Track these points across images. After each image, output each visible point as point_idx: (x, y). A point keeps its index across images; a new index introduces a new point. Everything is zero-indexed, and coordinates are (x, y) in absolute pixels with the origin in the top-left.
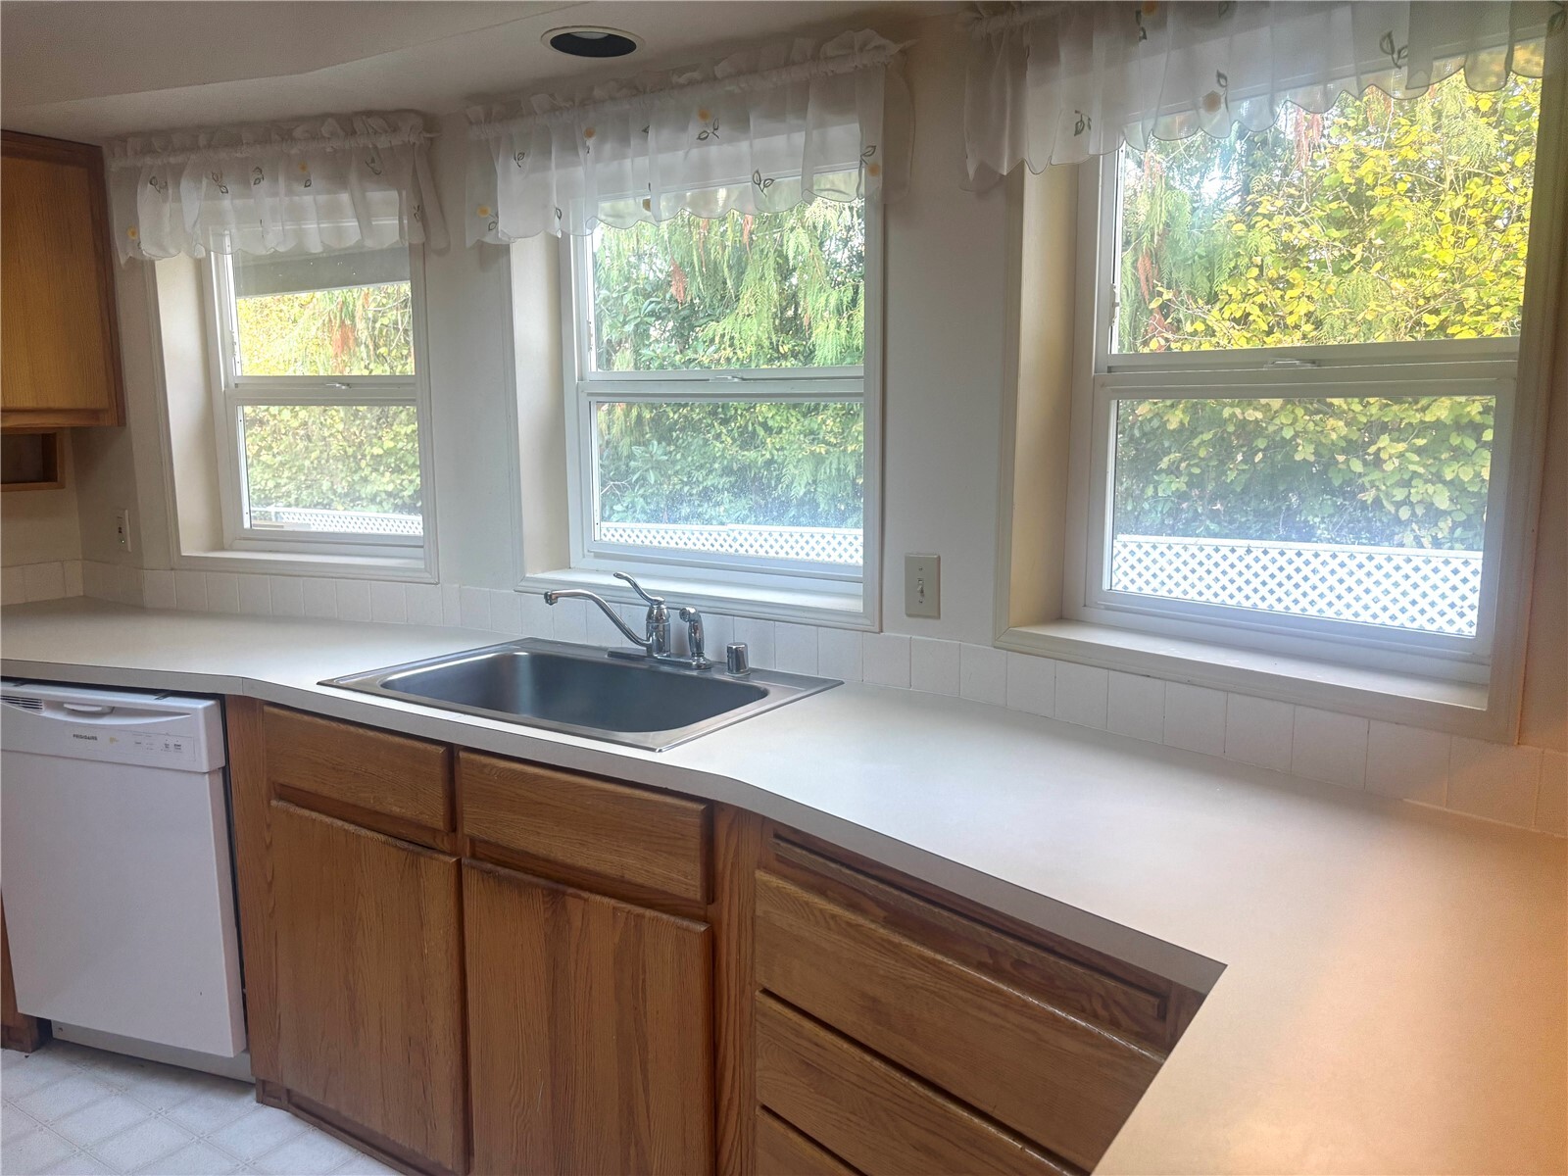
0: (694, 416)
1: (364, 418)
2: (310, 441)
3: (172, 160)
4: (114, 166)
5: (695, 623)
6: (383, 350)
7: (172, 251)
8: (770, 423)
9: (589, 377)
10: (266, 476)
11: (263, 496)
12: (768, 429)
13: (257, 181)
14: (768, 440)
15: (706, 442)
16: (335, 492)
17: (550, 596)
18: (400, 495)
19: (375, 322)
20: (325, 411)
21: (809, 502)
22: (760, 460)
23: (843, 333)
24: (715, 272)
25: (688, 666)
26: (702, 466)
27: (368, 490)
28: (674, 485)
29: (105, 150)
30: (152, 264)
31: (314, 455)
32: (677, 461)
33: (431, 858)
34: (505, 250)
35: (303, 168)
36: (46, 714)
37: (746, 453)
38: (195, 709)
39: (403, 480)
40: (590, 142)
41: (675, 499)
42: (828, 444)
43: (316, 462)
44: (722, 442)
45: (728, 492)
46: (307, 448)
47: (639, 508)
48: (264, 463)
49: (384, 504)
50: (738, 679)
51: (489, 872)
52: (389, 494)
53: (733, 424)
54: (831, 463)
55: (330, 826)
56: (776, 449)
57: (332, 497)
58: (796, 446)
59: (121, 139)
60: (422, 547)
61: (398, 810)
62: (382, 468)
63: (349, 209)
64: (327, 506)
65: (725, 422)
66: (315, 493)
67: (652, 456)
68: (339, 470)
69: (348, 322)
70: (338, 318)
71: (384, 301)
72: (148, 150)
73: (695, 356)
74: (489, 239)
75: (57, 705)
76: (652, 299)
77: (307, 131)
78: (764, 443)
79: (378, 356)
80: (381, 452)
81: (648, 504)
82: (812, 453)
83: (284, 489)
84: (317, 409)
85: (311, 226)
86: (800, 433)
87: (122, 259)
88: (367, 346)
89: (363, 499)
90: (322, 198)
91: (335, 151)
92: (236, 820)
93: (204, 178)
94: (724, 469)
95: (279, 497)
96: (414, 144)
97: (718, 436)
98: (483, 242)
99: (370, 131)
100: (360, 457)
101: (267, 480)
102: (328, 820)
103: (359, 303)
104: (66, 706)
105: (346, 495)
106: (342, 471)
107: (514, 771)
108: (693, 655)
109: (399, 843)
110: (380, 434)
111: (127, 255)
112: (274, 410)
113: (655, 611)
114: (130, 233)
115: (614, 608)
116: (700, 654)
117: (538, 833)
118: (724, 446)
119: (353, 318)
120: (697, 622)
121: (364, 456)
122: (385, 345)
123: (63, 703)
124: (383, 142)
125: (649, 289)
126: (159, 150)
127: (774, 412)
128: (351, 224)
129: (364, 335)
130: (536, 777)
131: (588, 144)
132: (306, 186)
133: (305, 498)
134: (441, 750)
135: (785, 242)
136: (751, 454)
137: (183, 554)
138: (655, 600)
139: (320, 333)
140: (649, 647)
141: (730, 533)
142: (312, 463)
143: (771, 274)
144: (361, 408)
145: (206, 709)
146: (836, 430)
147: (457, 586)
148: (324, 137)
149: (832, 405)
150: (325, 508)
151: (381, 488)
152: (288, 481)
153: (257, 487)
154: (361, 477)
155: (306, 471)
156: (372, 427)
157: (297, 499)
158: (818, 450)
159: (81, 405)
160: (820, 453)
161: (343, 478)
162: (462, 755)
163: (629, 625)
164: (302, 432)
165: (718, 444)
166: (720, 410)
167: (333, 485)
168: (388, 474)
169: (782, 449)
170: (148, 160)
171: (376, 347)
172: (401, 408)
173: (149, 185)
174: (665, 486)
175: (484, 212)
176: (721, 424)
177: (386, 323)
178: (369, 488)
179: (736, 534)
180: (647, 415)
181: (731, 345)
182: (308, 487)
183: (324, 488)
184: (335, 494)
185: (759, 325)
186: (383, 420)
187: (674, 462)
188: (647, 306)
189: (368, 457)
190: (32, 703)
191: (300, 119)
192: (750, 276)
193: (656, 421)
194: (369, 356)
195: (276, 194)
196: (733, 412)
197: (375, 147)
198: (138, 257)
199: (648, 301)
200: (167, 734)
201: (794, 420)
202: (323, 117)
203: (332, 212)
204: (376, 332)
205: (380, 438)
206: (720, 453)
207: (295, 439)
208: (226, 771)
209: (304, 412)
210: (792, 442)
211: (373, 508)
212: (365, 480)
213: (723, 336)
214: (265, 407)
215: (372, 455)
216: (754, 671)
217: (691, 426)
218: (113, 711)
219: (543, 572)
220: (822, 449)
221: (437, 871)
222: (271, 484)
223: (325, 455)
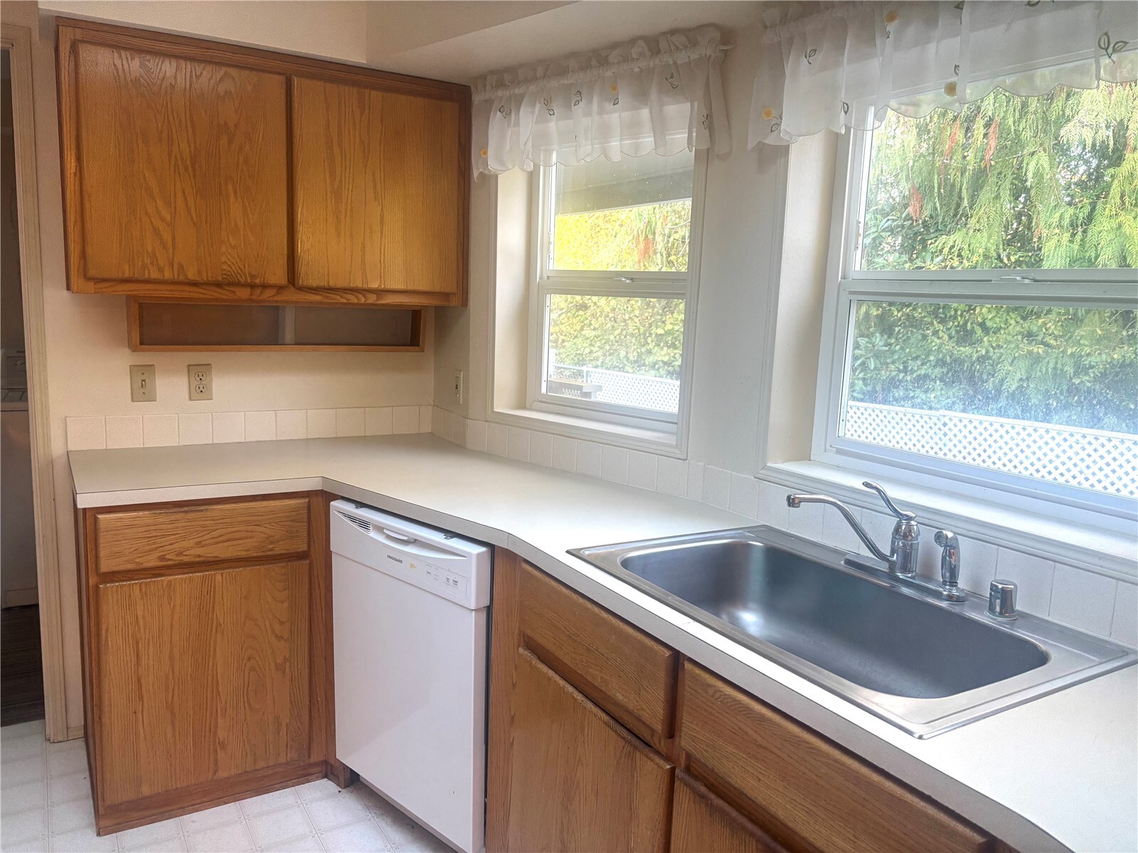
0: (916, 315)
1: (654, 307)
2: (615, 321)
3: (517, 91)
4: (477, 99)
5: (951, 548)
6: (672, 258)
7: (510, 166)
8: (989, 324)
9: (852, 275)
10: (585, 345)
11: (581, 358)
12: (986, 330)
13: (577, 103)
14: (985, 339)
15: (925, 337)
16: (628, 359)
17: (793, 499)
18: (672, 364)
19: (669, 237)
20: (629, 300)
21: (1019, 396)
22: (975, 356)
23: (1076, 247)
24: (951, 194)
25: (938, 595)
26: (917, 358)
27: (650, 360)
28: (891, 371)
29: (472, 88)
30: (496, 177)
31: (617, 332)
32: (896, 351)
33: (646, 756)
34: (785, 150)
35: (614, 88)
36: (373, 534)
37: (962, 349)
38: (470, 554)
39: (676, 354)
40: (891, 27)
41: (892, 383)
42: (1047, 345)
43: (618, 337)
44: (939, 338)
45: (941, 381)
46: (613, 327)
47: (857, 388)
48: (584, 336)
49: (661, 370)
50: (1000, 623)
51: (702, 797)
52: (665, 363)
53: (951, 323)
54: (1048, 362)
55: (562, 689)
56: (992, 347)
57: (626, 363)
58: (1013, 346)
59: (482, 77)
60: (676, 423)
61: (621, 698)
62: (662, 344)
63: (647, 125)
64: (622, 369)
65: (942, 321)
66: (614, 360)
67: (874, 346)
68: (632, 344)
69: (650, 237)
70: (644, 234)
71: (677, 221)
72: (501, 85)
73: (923, 265)
74: (770, 140)
75: (380, 529)
76: (889, 217)
77: (622, 56)
78: (981, 341)
79: (669, 262)
80: (663, 332)
81: (866, 385)
82: (1030, 353)
83: (595, 355)
84: (624, 299)
85: (615, 144)
86: (1020, 333)
87: (475, 173)
88: (662, 255)
89: (646, 365)
90: (626, 115)
91: (641, 70)
92: (493, 656)
93: (537, 102)
94: (938, 360)
95: (591, 360)
96: (710, 56)
97: (935, 333)
98: (764, 144)
99: (673, 48)
100: (648, 335)
101: (585, 348)
102: (562, 682)
103: (659, 225)
104: (385, 531)
105: (636, 362)
106: (634, 344)
107: (739, 702)
108: (944, 583)
109: (619, 729)
110: (664, 319)
111: (479, 169)
112: (595, 299)
113: (904, 527)
114: (482, 153)
115: (855, 512)
116: (953, 583)
117: (759, 780)
118: (941, 341)
119: (654, 233)
120: (954, 548)
121: (651, 334)
122: (675, 255)
123: (384, 528)
124: (682, 58)
125: (888, 210)
126: (509, 84)
127: (993, 314)
128: (648, 141)
129: (660, 246)
130: (763, 718)
131: (888, 29)
132: (614, 104)
133: (608, 362)
134: (667, 653)
135: (1025, 165)
136: (966, 350)
137: (495, 410)
138: (906, 515)
139: (630, 244)
140: (892, 565)
141: (942, 418)
142: (615, 337)
143: (1006, 195)
144: (652, 300)
145: (478, 555)
146: (1056, 332)
147: (702, 464)
148: (633, 59)
149: (1056, 310)
150: (620, 371)
151: (660, 359)
152: (598, 349)
153: (578, 352)
154: (647, 350)
155: (610, 343)
156: (659, 314)
157: (602, 362)
158: (1035, 350)
159: (437, 289)
160: (1038, 353)
161: (635, 349)
162: (687, 665)
163: (871, 536)
164: (611, 315)
165: (936, 340)
166: (941, 310)
167: (627, 354)
168: (665, 349)
169: (999, 347)
170: (500, 93)
171: (669, 255)
172: (680, 301)
173: (498, 112)
174: (883, 372)
175: (768, 114)
176: (939, 323)
177: (677, 238)
178: (651, 358)
179: (946, 420)
180: (874, 312)
181: (960, 255)
182: (610, 355)
183: (621, 356)
184: (627, 361)
185: (990, 237)
186: (667, 309)
187: (893, 353)
188: (884, 223)
189: (653, 336)
190: (364, 524)
191: (614, 46)
192: (986, 195)
193: (881, 318)
194: (662, 262)
195: (588, 114)
196: (953, 313)
197: (675, 63)
198: (486, 172)
199: (886, 219)
200: (449, 570)
201: (1013, 322)
202: (633, 41)
203: (632, 129)
204: (670, 245)
205: (664, 322)
206: (936, 347)
207: (605, 319)
208: (489, 609)
209: (614, 301)
210: (1010, 342)
211: (653, 372)
212: (649, 352)
213: (952, 247)
214: (589, 297)
215: (656, 334)
216: (1023, 615)
217: (912, 323)
218: (414, 542)
219: (784, 462)
220: (1040, 350)
221: (651, 772)
222: (587, 351)
223: (624, 333)
